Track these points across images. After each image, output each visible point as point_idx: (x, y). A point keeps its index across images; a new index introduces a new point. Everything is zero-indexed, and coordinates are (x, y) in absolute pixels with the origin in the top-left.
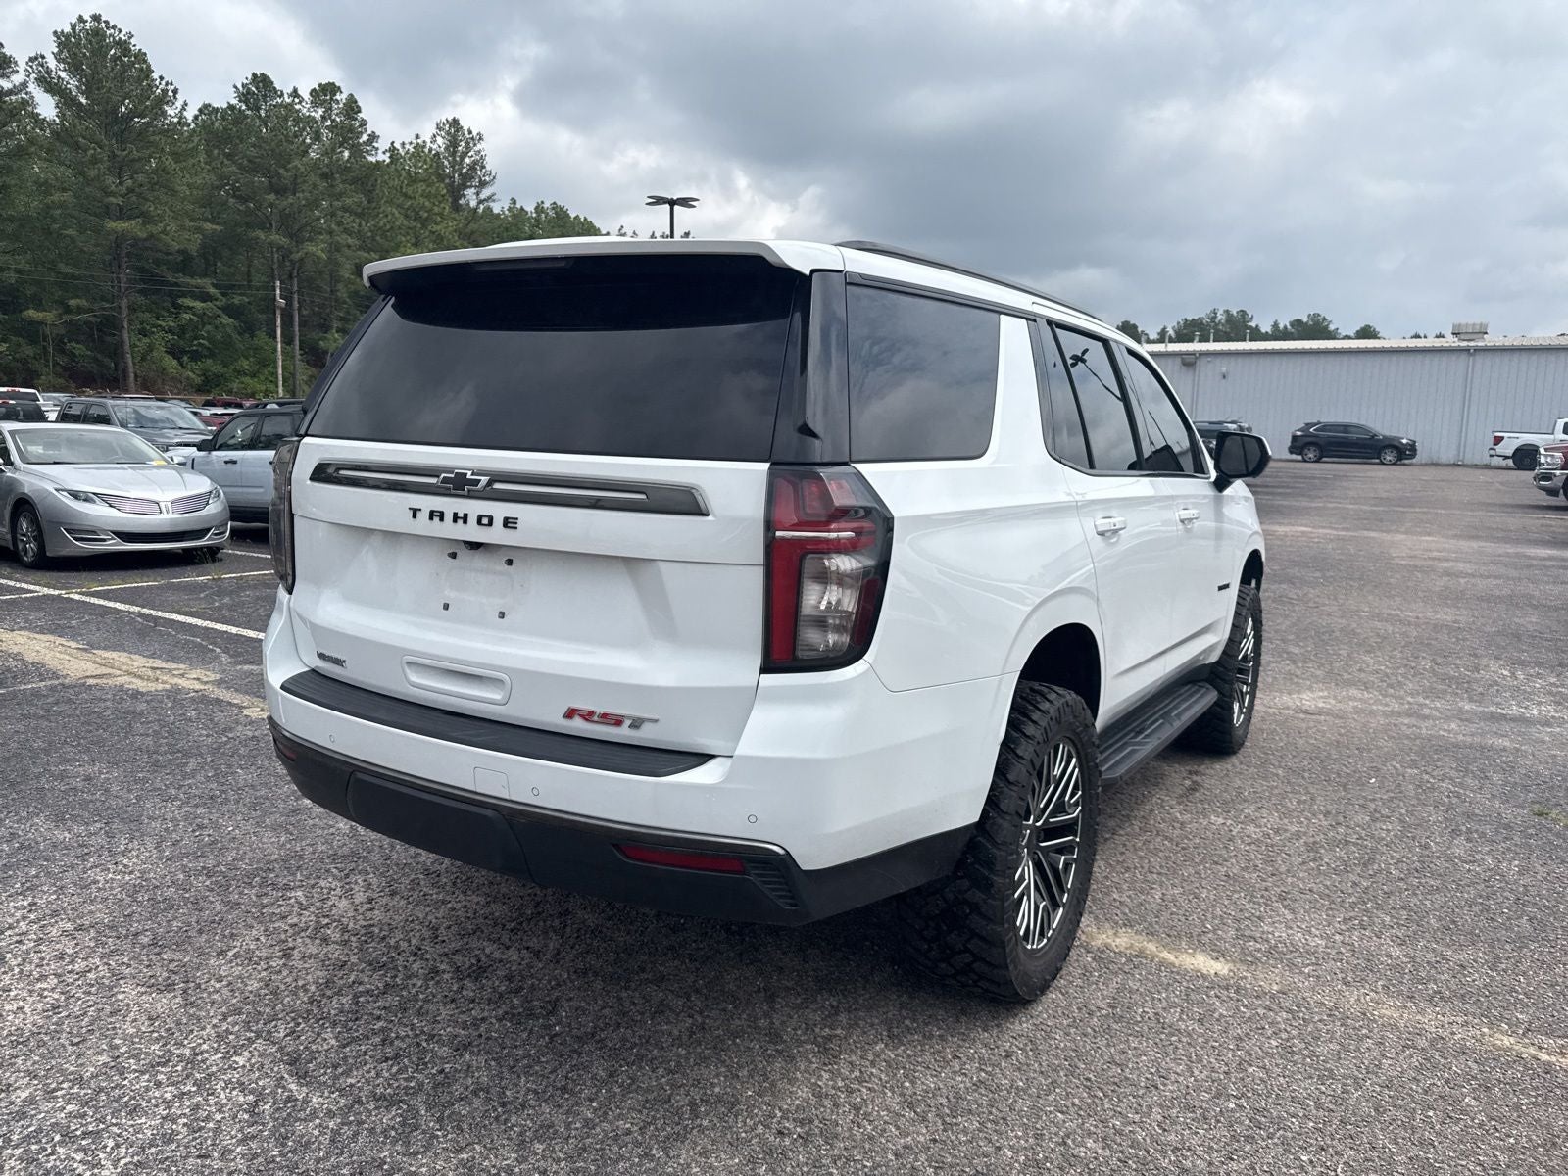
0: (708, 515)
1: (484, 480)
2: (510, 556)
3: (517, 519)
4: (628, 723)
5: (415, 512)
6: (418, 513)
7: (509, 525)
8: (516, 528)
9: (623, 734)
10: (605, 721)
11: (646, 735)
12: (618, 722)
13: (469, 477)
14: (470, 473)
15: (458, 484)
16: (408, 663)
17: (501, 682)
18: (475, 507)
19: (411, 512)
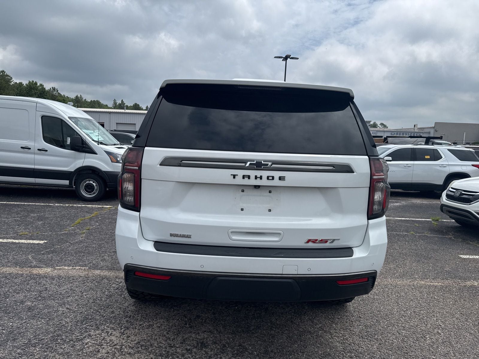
0: (354, 172)
1: (270, 164)
2: (270, 189)
3: (285, 177)
4: (329, 241)
5: (234, 176)
6: (236, 177)
7: (281, 179)
8: (285, 180)
9: (327, 245)
10: (321, 242)
11: (335, 245)
12: (326, 241)
13: (263, 163)
14: (263, 161)
15: (258, 165)
16: (232, 232)
17: (280, 234)
18: (265, 174)
19: (232, 176)
